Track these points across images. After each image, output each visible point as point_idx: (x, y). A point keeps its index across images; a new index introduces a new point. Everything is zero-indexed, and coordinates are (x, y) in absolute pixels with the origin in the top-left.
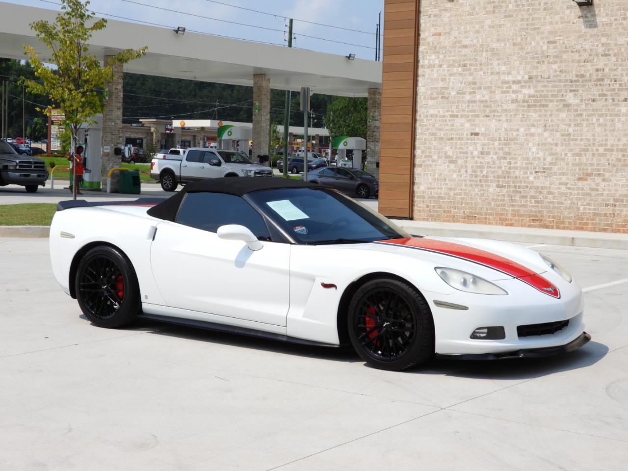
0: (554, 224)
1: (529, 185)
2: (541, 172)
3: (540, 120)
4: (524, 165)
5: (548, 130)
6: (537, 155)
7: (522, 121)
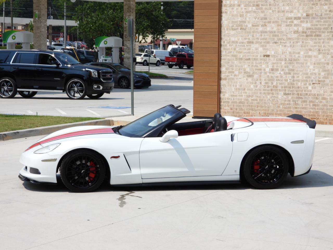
0: (327, 120)
1: (308, 93)
2: (317, 83)
3: (315, 46)
4: (304, 78)
5: (321, 53)
6: (314, 71)
7: (302, 46)
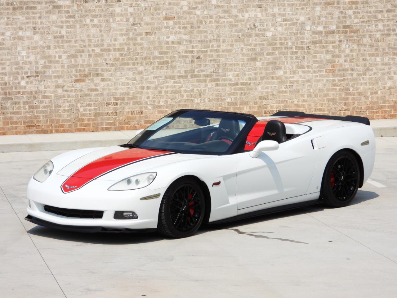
0: (52, 128)
1: (21, 91)
2: (33, 76)
3: (28, 23)
4: (14, 70)
5: (38, 32)
6: (28, 59)
7: (7, 24)
